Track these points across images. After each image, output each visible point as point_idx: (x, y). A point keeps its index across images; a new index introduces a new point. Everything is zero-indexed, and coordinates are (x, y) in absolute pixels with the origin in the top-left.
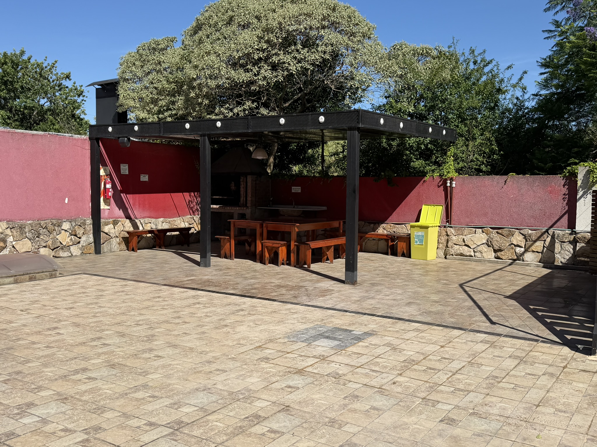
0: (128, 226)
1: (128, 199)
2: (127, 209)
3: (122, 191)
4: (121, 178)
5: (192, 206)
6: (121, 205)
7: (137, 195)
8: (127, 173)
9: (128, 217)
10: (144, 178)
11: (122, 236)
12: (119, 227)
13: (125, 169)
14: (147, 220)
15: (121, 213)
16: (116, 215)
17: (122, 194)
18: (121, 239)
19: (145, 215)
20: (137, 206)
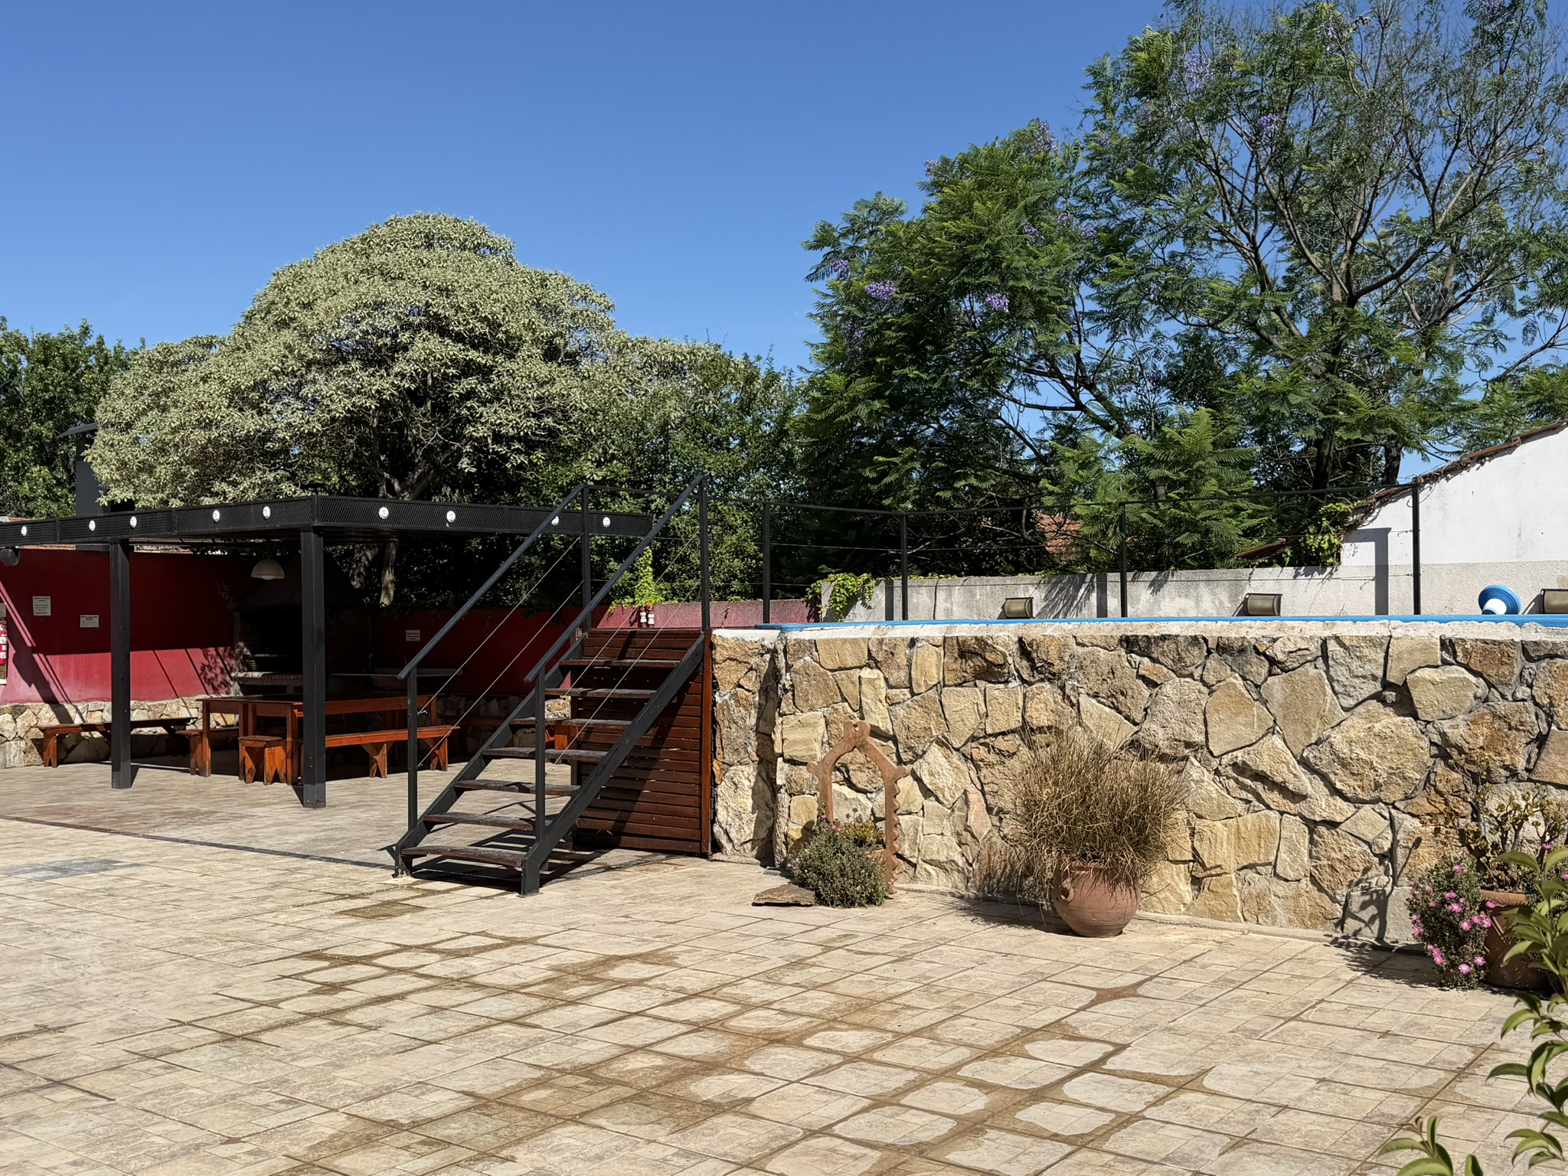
0: (47, 717)
1: (50, 664)
2: (48, 683)
3: (34, 650)
4: (33, 622)
5: (210, 675)
6: (32, 676)
7: (72, 656)
8: (49, 613)
9: (51, 700)
10: (90, 622)
11: (31, 736)
12: (25, 720)
13: (42, 606)
14: (91, 705)
15: (33, 692)
16: (22, 696)
17: (35, 656)
18: (30, 743)
19: (90, 695)
20: (72, 678)
